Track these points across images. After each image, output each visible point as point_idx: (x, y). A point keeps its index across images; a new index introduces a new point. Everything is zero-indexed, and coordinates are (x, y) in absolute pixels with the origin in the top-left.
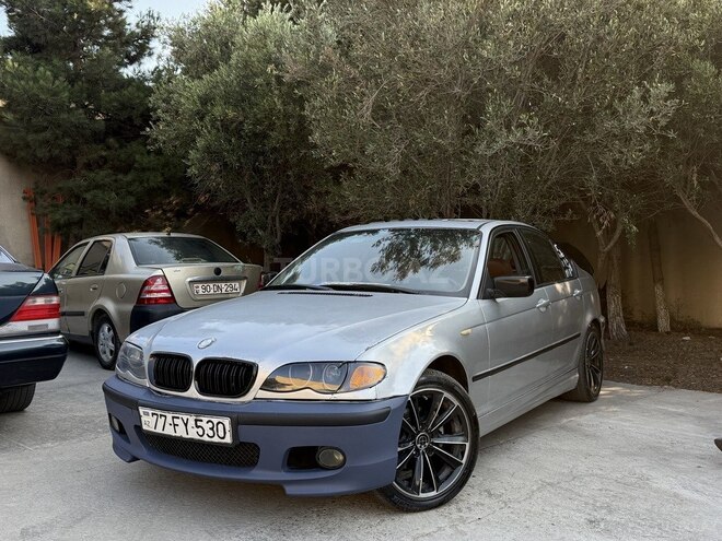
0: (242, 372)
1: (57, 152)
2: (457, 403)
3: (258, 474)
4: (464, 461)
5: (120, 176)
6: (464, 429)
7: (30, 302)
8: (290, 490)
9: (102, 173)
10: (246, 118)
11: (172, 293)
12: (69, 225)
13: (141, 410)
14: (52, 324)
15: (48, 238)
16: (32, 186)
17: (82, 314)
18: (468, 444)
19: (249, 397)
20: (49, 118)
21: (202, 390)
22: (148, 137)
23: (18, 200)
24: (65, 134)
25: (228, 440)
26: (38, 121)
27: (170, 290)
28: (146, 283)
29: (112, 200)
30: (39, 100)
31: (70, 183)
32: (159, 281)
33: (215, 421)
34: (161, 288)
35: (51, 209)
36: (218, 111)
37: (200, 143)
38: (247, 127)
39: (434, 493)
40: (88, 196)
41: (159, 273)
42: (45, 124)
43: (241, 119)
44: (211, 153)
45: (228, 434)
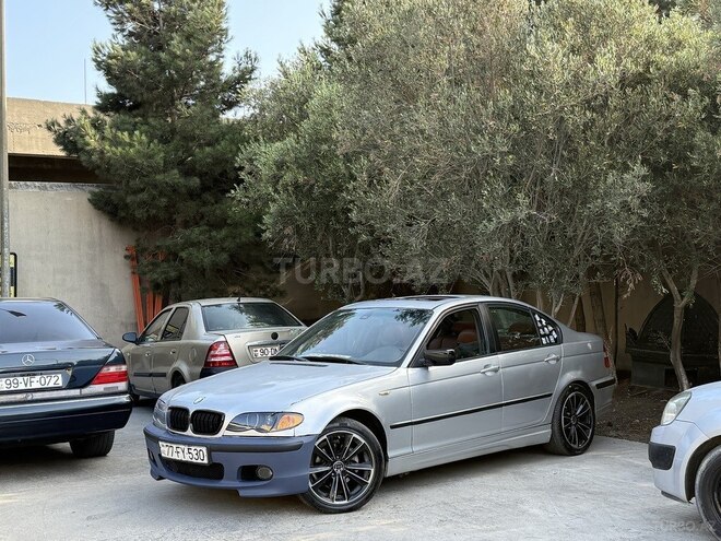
0: (216, 418)
1: (154, 211)
2: (363, 441)
3: (224, 483)
4: (369, 482)
5: (214, 233)
6: (370, 460)
7: (105, 370)
8: (242, 493)
9: (197, 230)
10: (317, 181)
11: (233, 357)
12: (168, 282)
13: (160, 443)
14: (122, 386)
15: (150, 296)
16: (133, 244)
17: (164, 375)
18: (373, 470)
19: (219, 435)
20: (146, 179)
21: (195, 431)
22: (233, 199)
23: (120, 258)
24: (161, 194)
25: (206, 461)
26: (136, 183)
27: (231, 354)
28: (211, 348)
29: (205, 257)
30: (136, 164)
31: (169, 242)
32: (222, 346)
33: (198, 449)
34: (225, 352)
35: (151, 267)
36: (288, 177)
37: (273, 208)
38: (316, 191)
39: (346, 502)
40: (183, 254)
41: (222, 339)
42: (142, 187)
43: (312, 182)
44: (284, 217)
45: (206, 458)
